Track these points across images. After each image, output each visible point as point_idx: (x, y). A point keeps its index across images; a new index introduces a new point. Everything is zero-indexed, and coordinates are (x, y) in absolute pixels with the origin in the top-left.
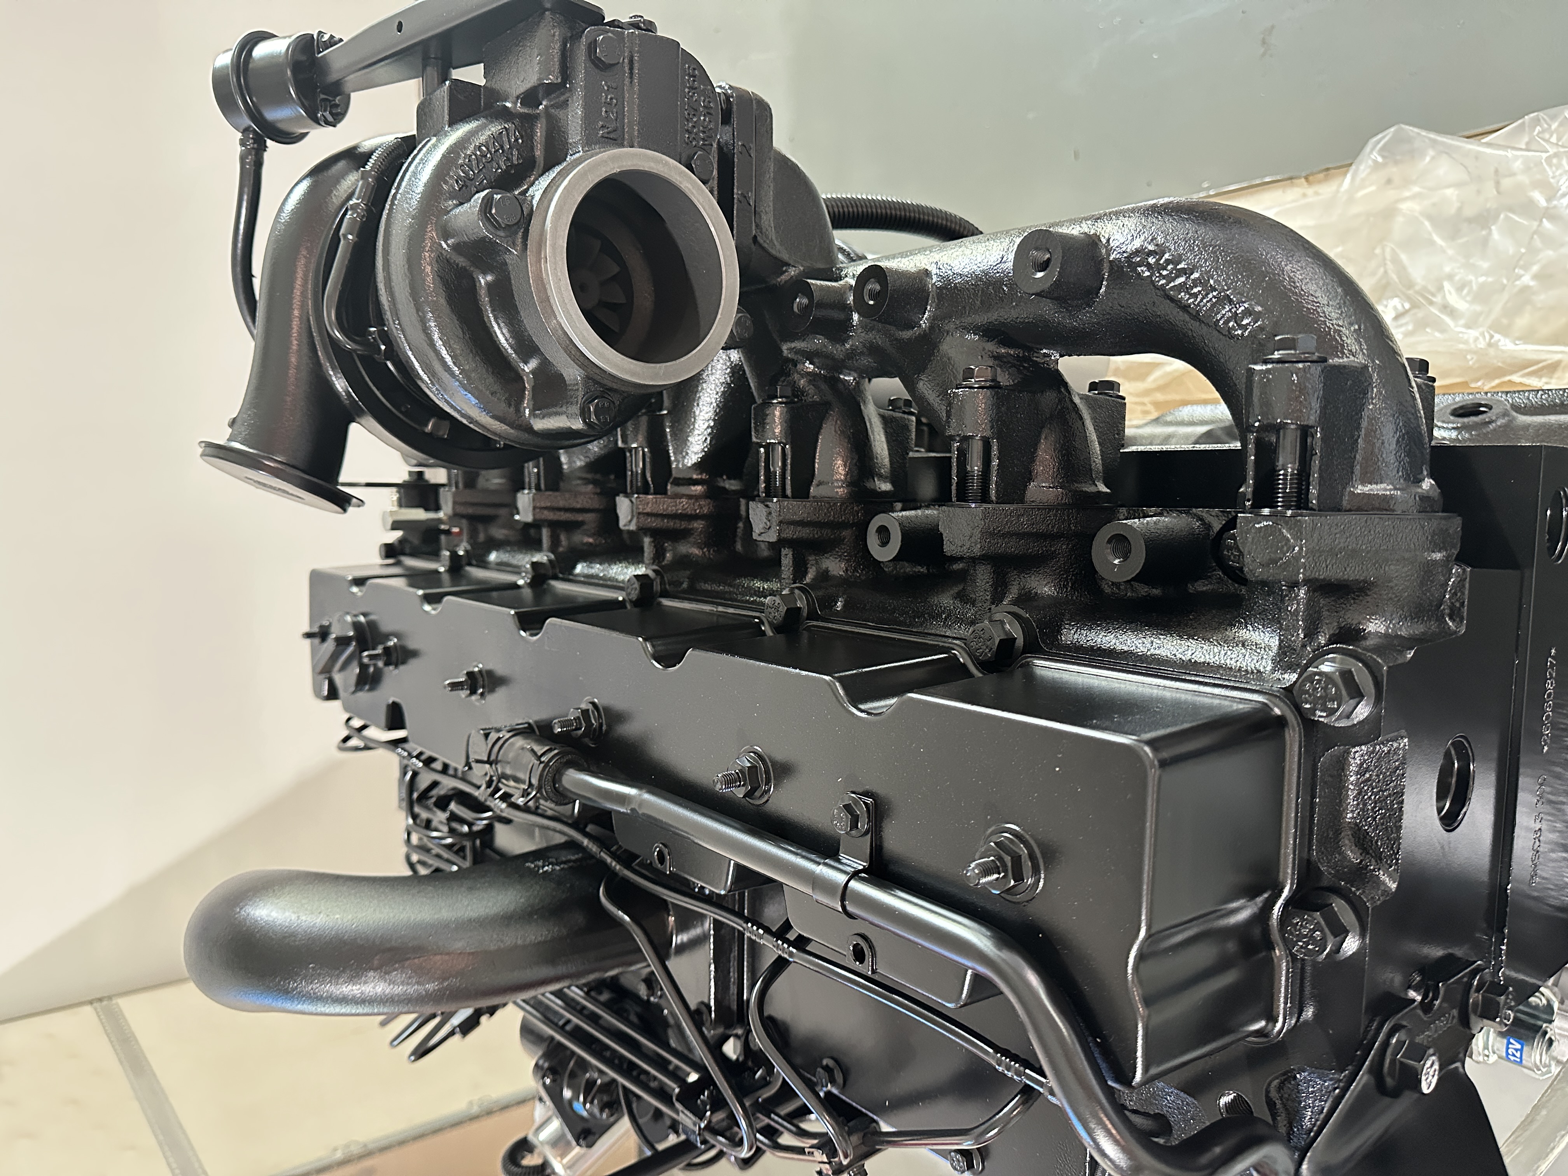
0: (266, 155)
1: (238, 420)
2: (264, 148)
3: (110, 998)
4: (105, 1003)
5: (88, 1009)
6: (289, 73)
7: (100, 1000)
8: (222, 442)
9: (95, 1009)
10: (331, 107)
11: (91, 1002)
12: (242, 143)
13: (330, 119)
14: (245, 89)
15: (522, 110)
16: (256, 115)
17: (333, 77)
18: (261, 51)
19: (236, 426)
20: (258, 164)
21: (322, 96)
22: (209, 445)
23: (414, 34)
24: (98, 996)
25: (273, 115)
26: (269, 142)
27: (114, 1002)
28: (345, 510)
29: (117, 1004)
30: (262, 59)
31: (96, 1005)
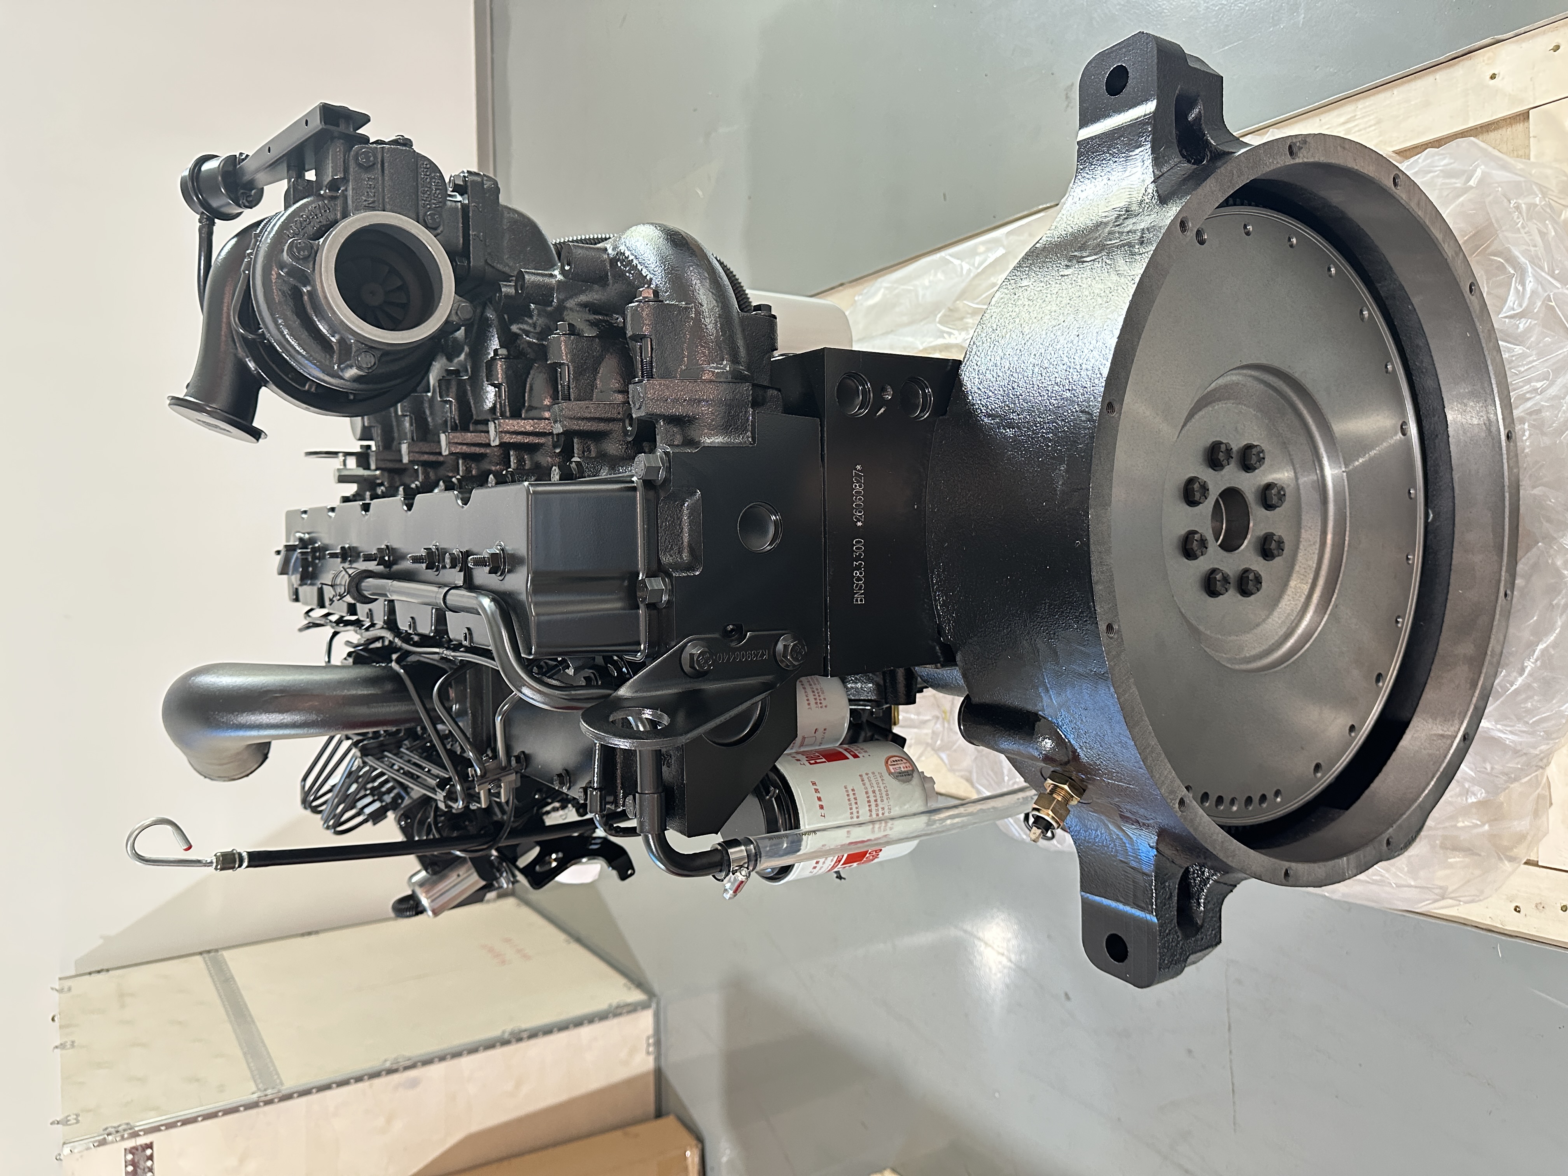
0: (215, 228)
1: (191, 384)
2: (214, 224)
3: (217, 951)
4: (212, 954)
5: (198, 958)
6: (220, 178)
7: (209, 952)
8: (181, 396)
9: (204, 958)
10: (247, 197)
11: (201, 953)
12: (200, 221)
13: (247, 204)
14: (198, 190)
15: (329, 194)
16: (205, 205)
17: (247, 178)
18: (207, 166)
19: (189, 388)
20: (210, 234)
21: (242, 191)
22: (173, 398)
23: (276, 153)
24: (208, 949)
25: (215, 203)
26: (216, 220)
27: (220, 953)
28: (258, 440)
29: (222, 955)
30: (206, 171)
31: (205, 955)
